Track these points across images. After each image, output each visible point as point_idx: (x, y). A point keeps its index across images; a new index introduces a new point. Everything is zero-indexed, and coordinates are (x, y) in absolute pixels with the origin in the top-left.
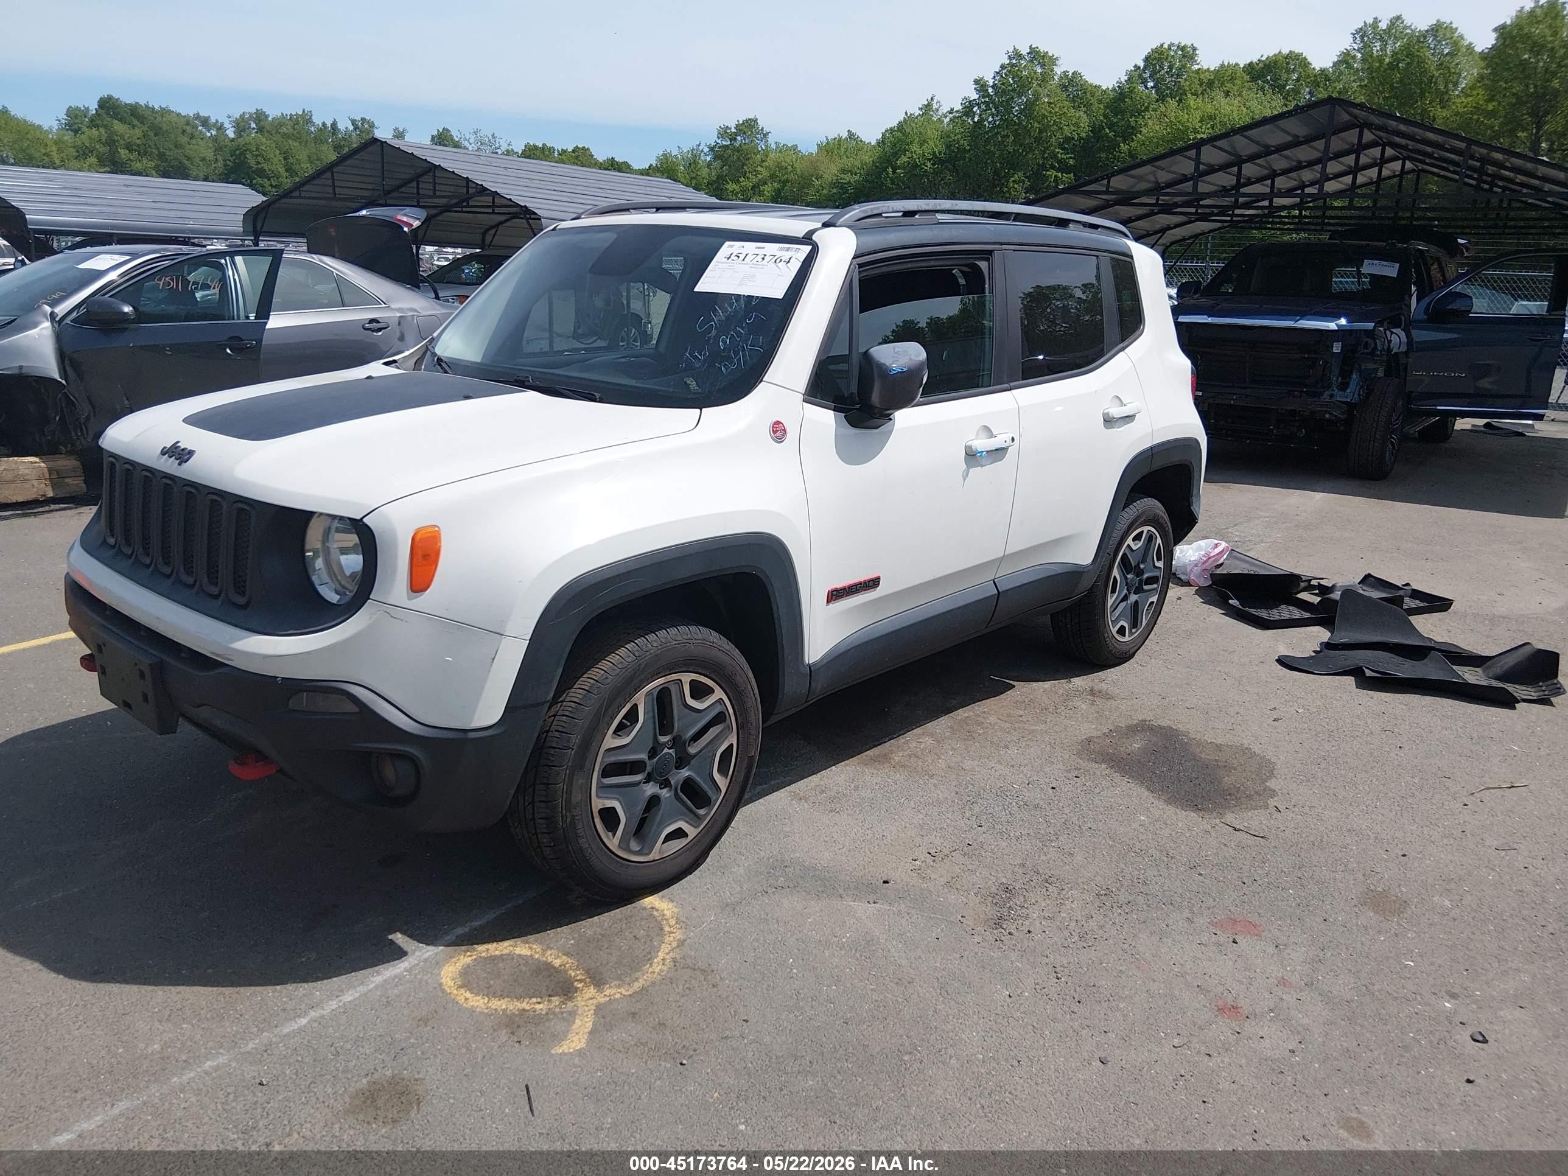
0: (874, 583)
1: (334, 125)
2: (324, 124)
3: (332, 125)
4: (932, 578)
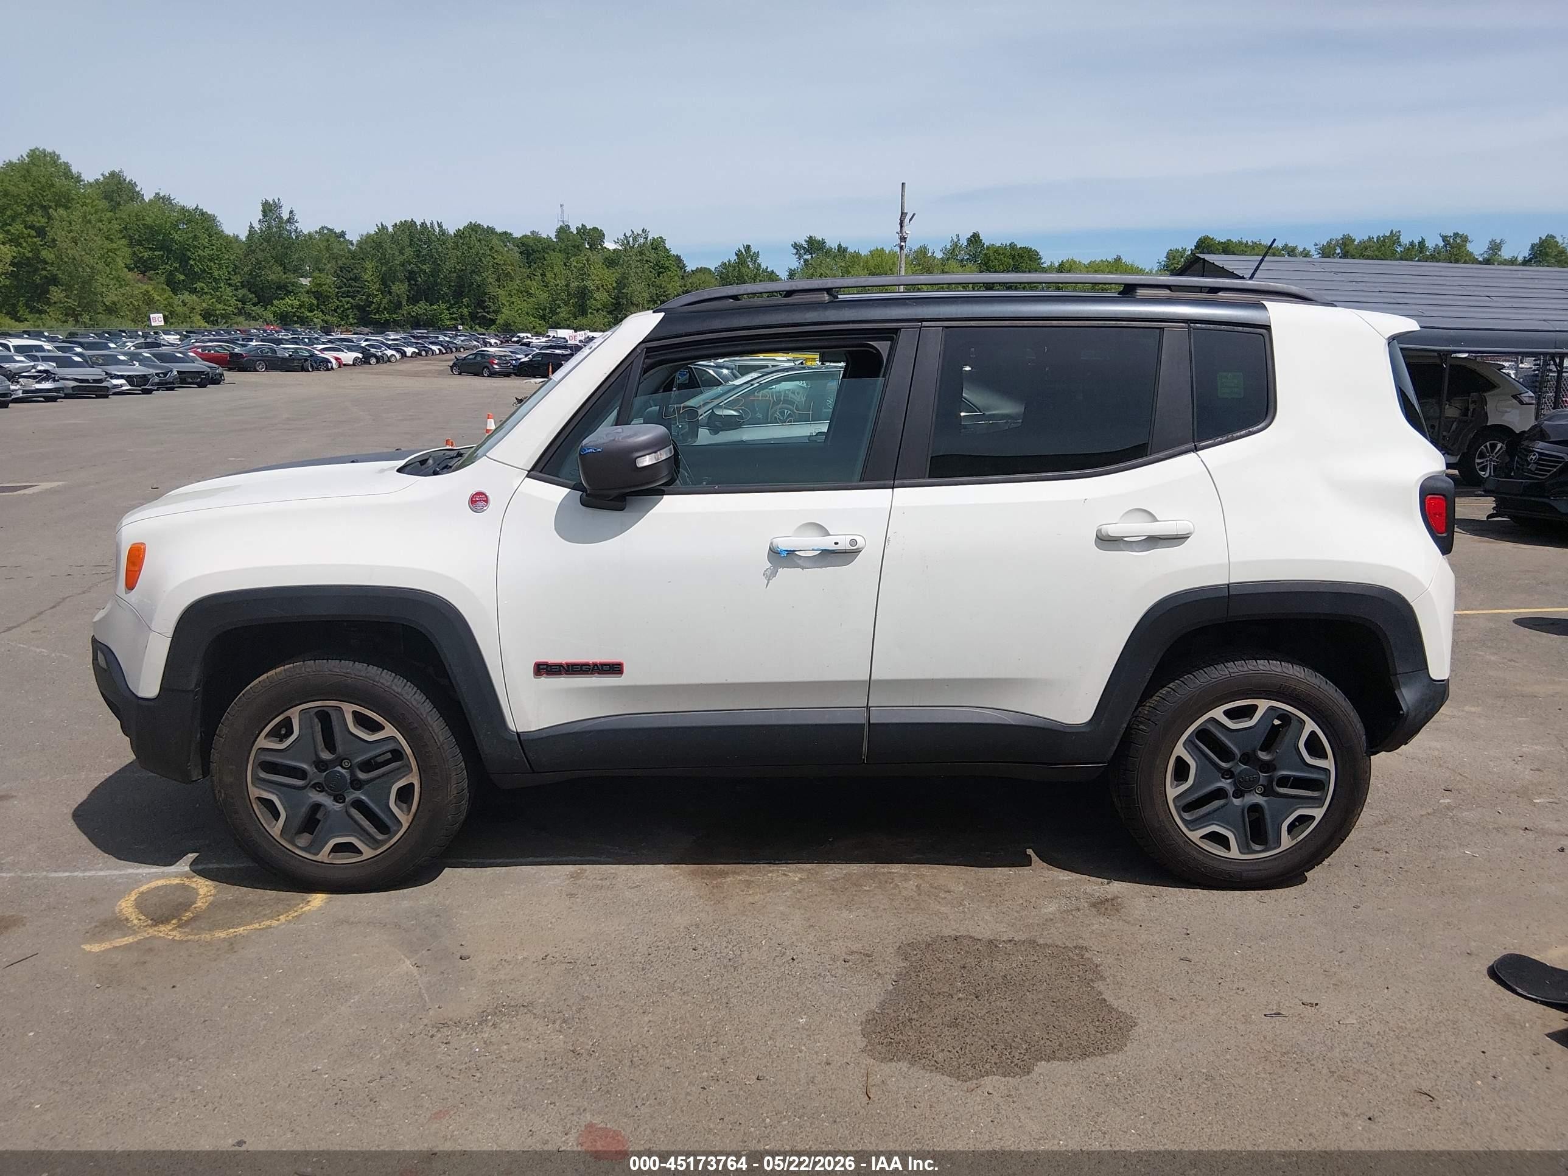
0: (615, 669)
1: (1422, 243)
2: (1412, 243)
3: (1419, 243)
4: (724, 681)
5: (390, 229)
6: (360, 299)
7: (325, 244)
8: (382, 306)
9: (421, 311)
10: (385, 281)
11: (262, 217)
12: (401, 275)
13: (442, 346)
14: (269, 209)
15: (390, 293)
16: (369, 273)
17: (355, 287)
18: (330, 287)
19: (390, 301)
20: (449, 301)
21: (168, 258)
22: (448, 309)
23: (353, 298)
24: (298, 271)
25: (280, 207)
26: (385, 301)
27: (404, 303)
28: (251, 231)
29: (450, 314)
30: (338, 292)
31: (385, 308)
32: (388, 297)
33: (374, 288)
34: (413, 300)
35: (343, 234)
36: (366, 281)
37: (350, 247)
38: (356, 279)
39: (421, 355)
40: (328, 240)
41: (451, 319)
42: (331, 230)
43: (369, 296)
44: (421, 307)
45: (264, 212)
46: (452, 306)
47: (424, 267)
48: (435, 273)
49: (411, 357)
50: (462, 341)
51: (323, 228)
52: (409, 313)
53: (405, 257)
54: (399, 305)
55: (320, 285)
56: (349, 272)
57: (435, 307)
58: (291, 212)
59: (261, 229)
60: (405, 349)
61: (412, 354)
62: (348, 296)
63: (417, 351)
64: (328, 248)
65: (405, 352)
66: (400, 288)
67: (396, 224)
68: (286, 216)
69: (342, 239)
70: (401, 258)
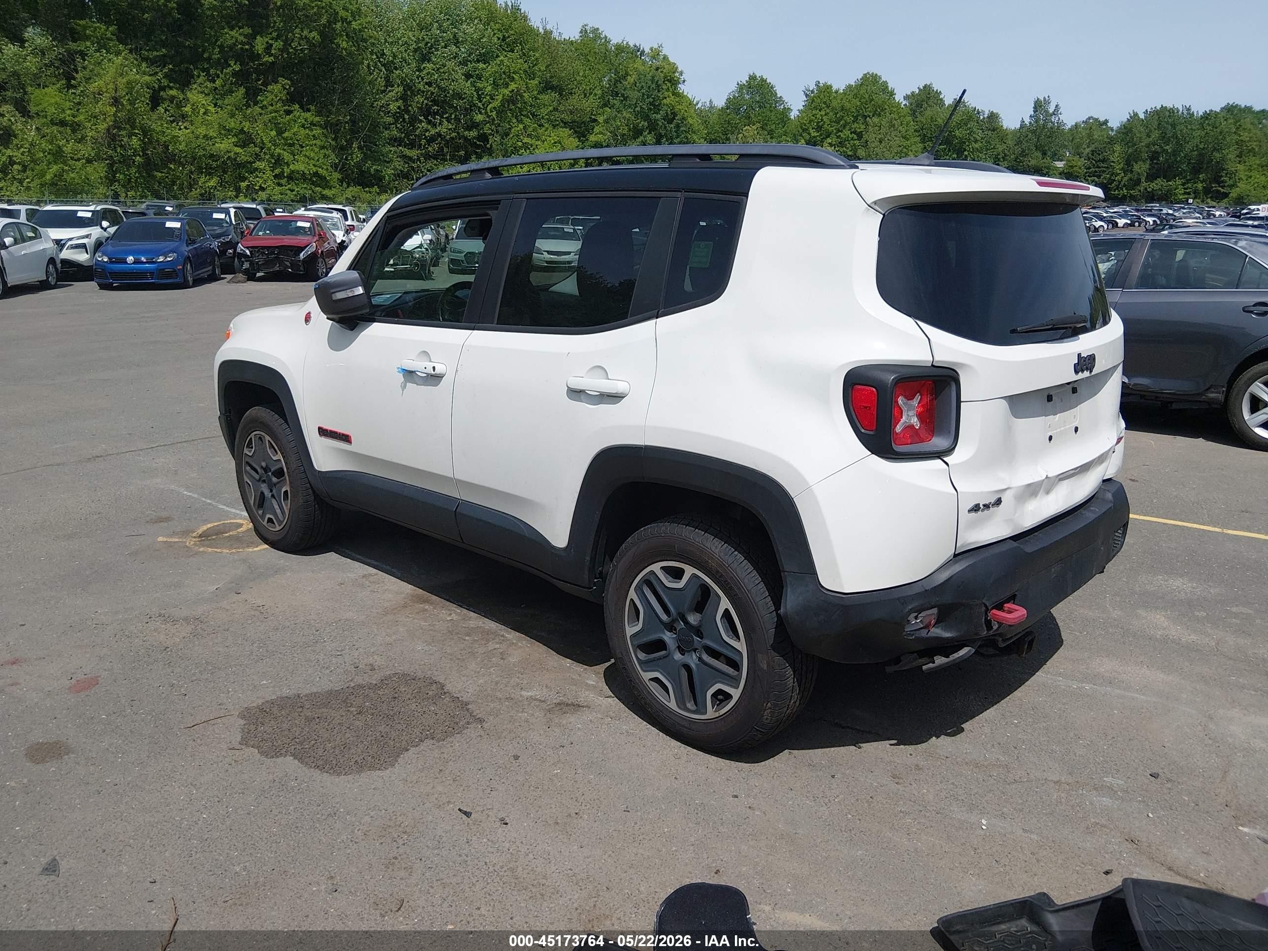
5: (1142, 116)
6: (1105, 178)
7: (1088, 132)
8: (1122, 183)
9: (1156, 187)
10: (1129, 162)
11: (1033, 113)
12: (1145, 155)
13: (1159, 218)
14: (1039, 106)
15: (1132, 172)
16: (1117, 155)
17: (1102, 167)
18: (1080, 168)
19: (1131, 179)
20: (1185, 177)
21: (949, 150)
22: (1183, 184)
23: (1098, 177)
24: (1056, 157)
25: (1049, 103)
26: (1126, 179)
27: (1143, 180)
28: (1023, 125)
29: (1185, 189)
30: (1086, 173)
31: (1125, 185)
32: (1129, 175)
33: (1118, 168)
34: (1151, 177)
35: (1106, 122)
36: (1113, 162)
37: (1110, 133)
38: (1103, 161)
39: (1134, 226)
40: (1091, 128)
41: (1185, 193)
42: (1096, 120)
43: (1112, 175)
44: (1158, 184)
45: (1035, 108)
46: (1188, 181)
47: (1167, 147)
48: (1175, 153)
49: (1123, 227)
50: (1184, 213)
51: (1089, 118)
52: (1146, 189)
53: (1151, 139)
54: (1138, 182)
55: (1072, 167)
56: (1099, 155)
57: (1170, 183)
58: (1057, 106)
59: (1030, 123)
60: (1118, 220)
61: (1124, 225)
62: (1094, 176)
63: (1129, 222)
64: (1090, 135)
65: (1117, 224)
66: (1142, 168)
67: (1147, 110)
68: (1051, 110)
69: (1104, 127)
70: (1147, 141)
